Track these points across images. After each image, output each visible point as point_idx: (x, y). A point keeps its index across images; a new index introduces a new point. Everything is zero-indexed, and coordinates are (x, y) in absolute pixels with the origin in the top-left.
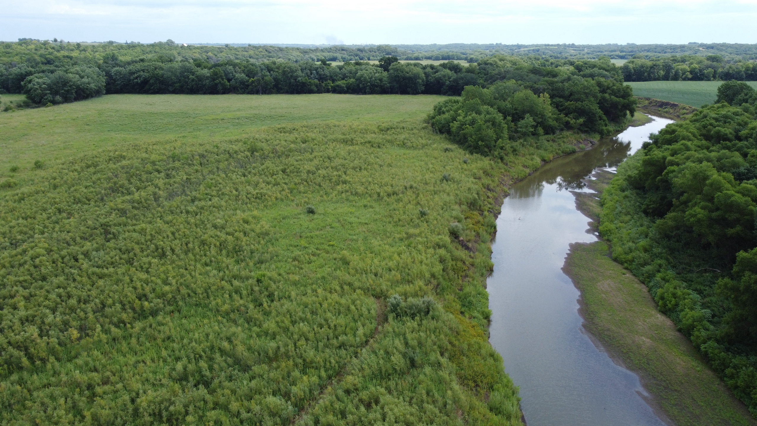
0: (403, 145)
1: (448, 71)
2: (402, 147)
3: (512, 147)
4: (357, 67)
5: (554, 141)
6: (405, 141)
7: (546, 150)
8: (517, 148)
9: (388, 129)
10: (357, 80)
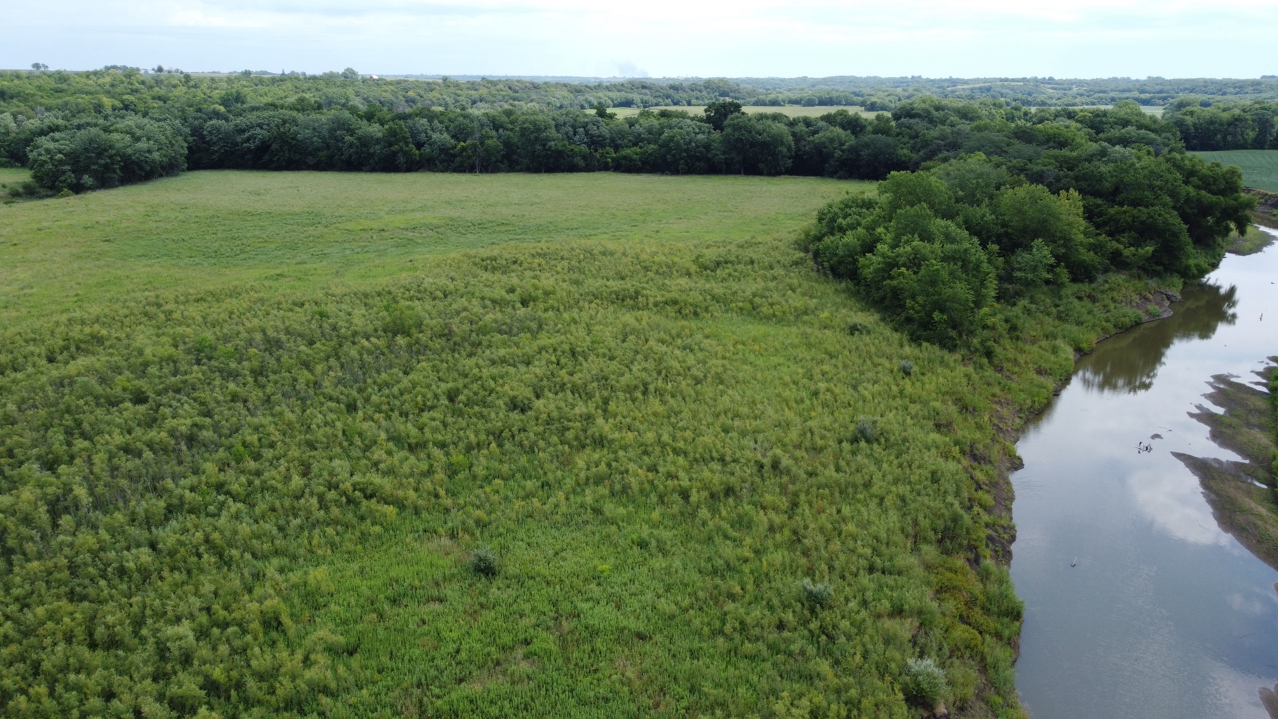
0: (752, 311)
1: (838, 130)
2: (750, 314)
3: (1007, 321)
4: (663, 120)
5: (1093, 299)
6: (757, 300)
7: (1079, 323)
8: (1019, 323)
9: (718, 264)
10: (661, 146)
